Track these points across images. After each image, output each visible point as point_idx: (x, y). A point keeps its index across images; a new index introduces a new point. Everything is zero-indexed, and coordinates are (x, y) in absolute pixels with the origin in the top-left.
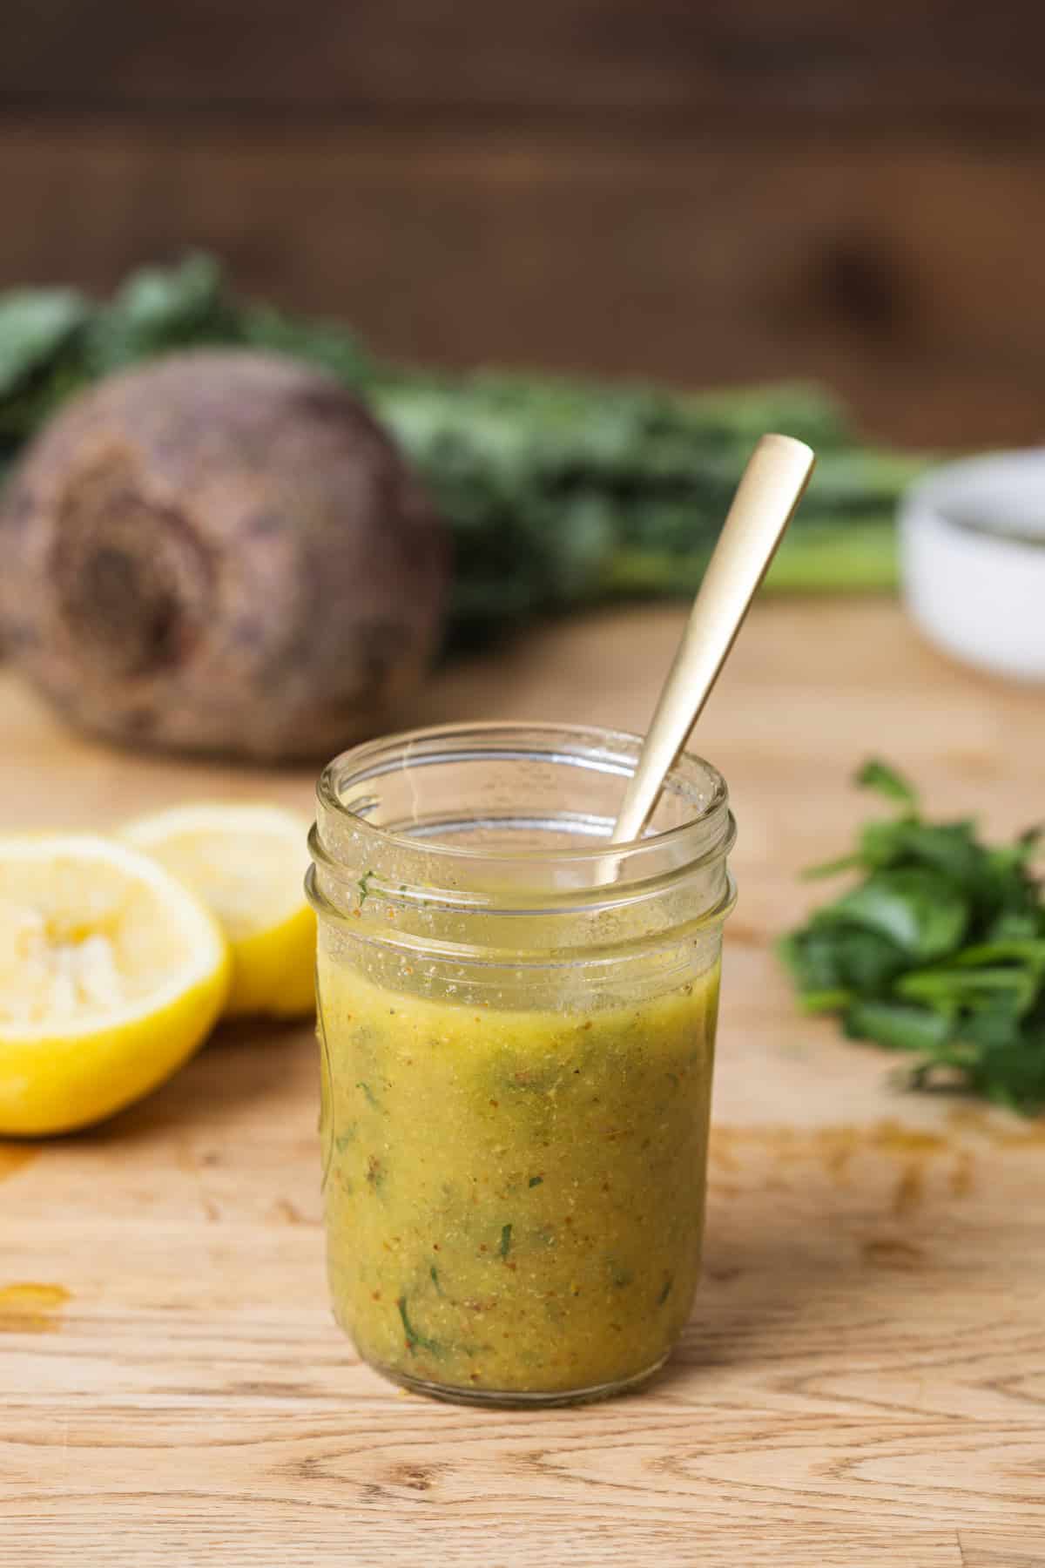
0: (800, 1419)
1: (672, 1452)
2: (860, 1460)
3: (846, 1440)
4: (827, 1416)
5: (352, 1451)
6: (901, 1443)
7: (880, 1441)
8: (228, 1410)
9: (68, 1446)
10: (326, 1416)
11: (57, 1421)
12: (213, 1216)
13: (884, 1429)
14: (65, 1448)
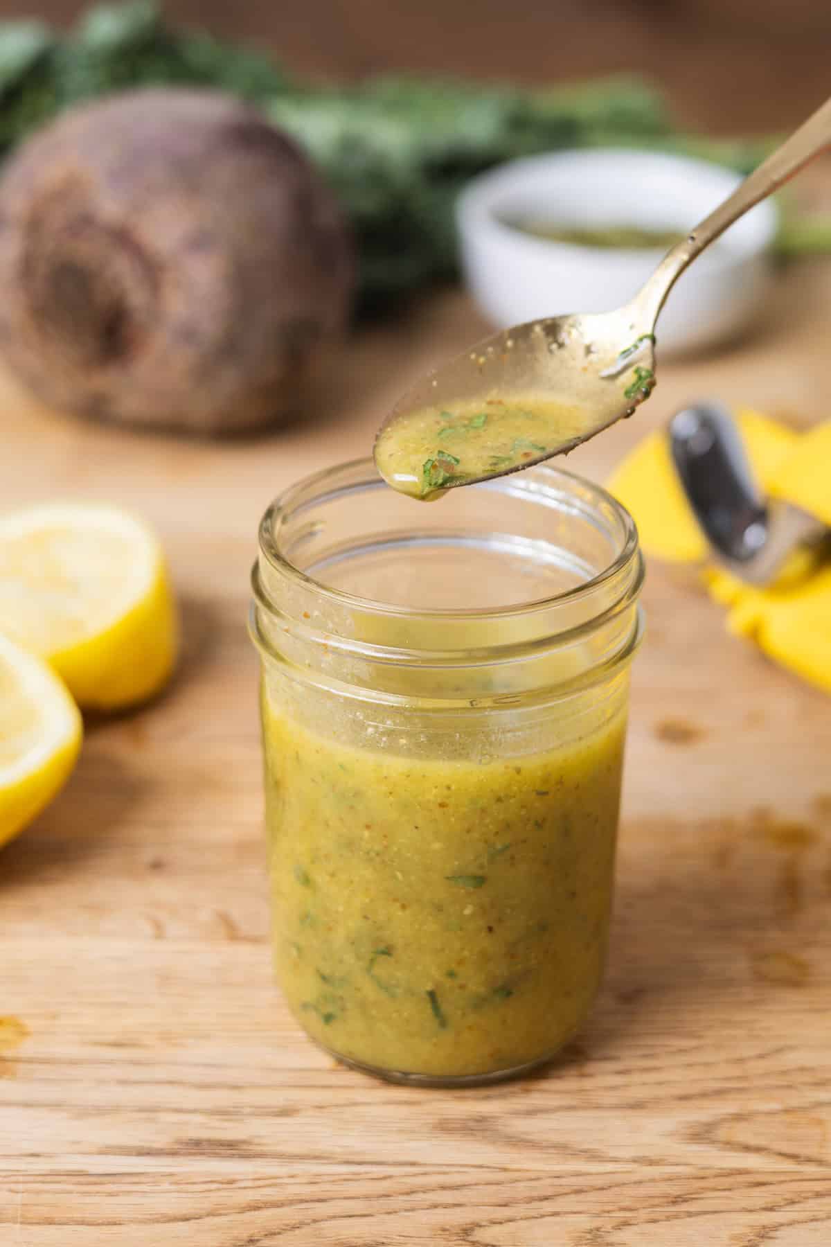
0: (716, 1176)
1: (597, 1223)
2: (776, 1227)
3: (761, 1203)
4: (740, 1172)
5: (294, 1228)
6: (812, 1204)
7: (793, 1202)
8: (171, 1175)
9: (22, 1223)
10: (267, 1182)
11: (11, 1191)
12: (159, 932)
13: (795, 1187)
14: (18, 1226)
